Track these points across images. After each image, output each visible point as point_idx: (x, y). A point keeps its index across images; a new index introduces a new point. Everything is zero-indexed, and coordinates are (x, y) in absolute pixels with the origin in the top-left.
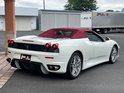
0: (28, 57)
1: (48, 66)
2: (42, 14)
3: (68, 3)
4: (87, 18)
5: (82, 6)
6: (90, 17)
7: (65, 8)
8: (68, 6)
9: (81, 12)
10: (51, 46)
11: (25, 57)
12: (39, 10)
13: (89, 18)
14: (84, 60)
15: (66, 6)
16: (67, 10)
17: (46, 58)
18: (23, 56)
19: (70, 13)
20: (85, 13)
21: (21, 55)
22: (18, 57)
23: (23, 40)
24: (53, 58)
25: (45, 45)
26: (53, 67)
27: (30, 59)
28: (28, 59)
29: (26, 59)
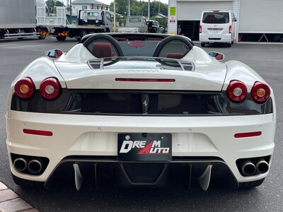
0: (157, 143)
11: (140, 144)
18: (130, 143)
21: (121, 137)
22: (107, 148)
23: (116, 79)
24: (259, 133)
25: (227, 91)
26: (257, 165)
27: (168, 149)
28: (158, 150)
29: (151, 152)
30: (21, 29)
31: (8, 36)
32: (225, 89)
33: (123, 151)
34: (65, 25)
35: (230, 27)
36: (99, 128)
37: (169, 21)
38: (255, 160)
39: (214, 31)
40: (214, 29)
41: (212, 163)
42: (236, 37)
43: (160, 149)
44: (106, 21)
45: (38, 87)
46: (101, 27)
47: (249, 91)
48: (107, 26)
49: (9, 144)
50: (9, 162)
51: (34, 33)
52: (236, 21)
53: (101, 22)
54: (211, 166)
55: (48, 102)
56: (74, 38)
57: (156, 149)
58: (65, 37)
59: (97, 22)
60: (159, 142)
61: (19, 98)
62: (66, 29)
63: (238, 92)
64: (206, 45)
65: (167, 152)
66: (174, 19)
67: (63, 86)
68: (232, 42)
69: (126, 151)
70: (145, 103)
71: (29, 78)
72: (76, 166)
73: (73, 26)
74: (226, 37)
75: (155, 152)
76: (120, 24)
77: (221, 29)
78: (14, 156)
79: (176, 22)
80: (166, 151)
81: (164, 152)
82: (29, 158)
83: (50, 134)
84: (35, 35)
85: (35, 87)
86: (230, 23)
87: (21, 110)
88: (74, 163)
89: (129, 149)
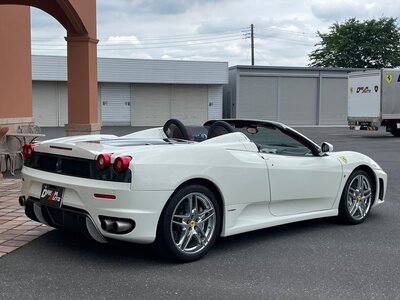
1: (102, 218)
2: (238, 78)
3: (321, 47)
4: (365, 90)
5: (367, 53)
6: (376, 87)
7: (314, 61)
8: (322, 55)
9: (350, 72)
10: (112, 162)
12: (230, 69)
13: (372, 88)
14: (227, 208)
15: (316, 56)
16: (319, 65)
17: (96, 195)
18: (46, 191)
19: (323, 75)
20: (361, 73)
23: (50, 147)
75: (54, 199)
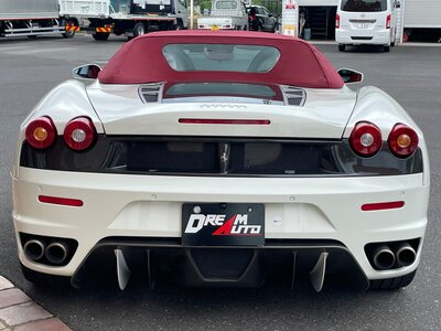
0: (242, 218)
11: (216, 220)
18: (201, 218)
21: (187, 209)
22: (166, 225)
23: (181, 121)
24: (400, 204)
25: (350, 139)
26: (398, 253)
27: (259, 227)
28: (243, 229)
29: (233, 231)
30: (34, 21)
31: (11, 32)
32: (347, 135)
33: (190, 229)
34: (107, 15)
35: (389, 18)
36: (153, 195)
37: (284, 6)
38: (394, 245)
39: (360, 25)
40: (360, 21)
41: (327, 250)
42: (400, 35)
43: (247, 228)
44: (177, 6)
45: (60, 132)
46: (169, 17)
47: (385, 138)
48: (178, 15)
49: (17, 217)
50: (16, 246)
51: (55, 27)
52: (398, 6)
53: (169, 9)
54: (326, 254)
55: (76, 155)
56: (122, 36)
57: (240, 227)
58: (108, 34)
59: (162, 8)
60: (246, 216)
61: (32, 148)
62: (110, 21)
63: (367, 139)
64: (347, 48)
65: (258, 232)
66: (294, 3)
67: (100, 130)
68: (392, 44)
69: (195, 230)
70: (225, 157)
71: (48, 117)
72: (118, 253)
73: (122, 15)
74: (381, 34)
75: (239, 231)
76: (202, 9)
77: (373, 21)
78: (25, 237)
79: (297, 9)
80: (255, 230)
81: (253, 232)
82: (47, 240)
83: (79, 203)
84: (56, 30)
85: (56, 132)
86: (388, 12)
87: (35, 166)
88: (116, 247)
89: (200, 227)
